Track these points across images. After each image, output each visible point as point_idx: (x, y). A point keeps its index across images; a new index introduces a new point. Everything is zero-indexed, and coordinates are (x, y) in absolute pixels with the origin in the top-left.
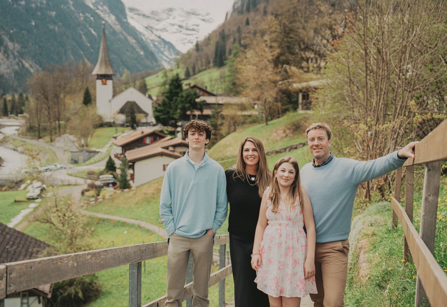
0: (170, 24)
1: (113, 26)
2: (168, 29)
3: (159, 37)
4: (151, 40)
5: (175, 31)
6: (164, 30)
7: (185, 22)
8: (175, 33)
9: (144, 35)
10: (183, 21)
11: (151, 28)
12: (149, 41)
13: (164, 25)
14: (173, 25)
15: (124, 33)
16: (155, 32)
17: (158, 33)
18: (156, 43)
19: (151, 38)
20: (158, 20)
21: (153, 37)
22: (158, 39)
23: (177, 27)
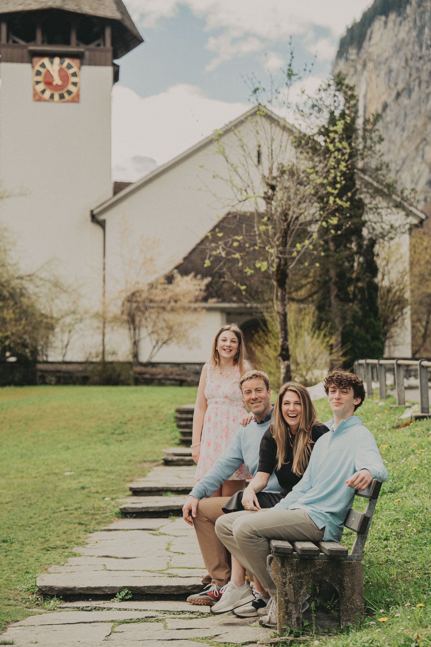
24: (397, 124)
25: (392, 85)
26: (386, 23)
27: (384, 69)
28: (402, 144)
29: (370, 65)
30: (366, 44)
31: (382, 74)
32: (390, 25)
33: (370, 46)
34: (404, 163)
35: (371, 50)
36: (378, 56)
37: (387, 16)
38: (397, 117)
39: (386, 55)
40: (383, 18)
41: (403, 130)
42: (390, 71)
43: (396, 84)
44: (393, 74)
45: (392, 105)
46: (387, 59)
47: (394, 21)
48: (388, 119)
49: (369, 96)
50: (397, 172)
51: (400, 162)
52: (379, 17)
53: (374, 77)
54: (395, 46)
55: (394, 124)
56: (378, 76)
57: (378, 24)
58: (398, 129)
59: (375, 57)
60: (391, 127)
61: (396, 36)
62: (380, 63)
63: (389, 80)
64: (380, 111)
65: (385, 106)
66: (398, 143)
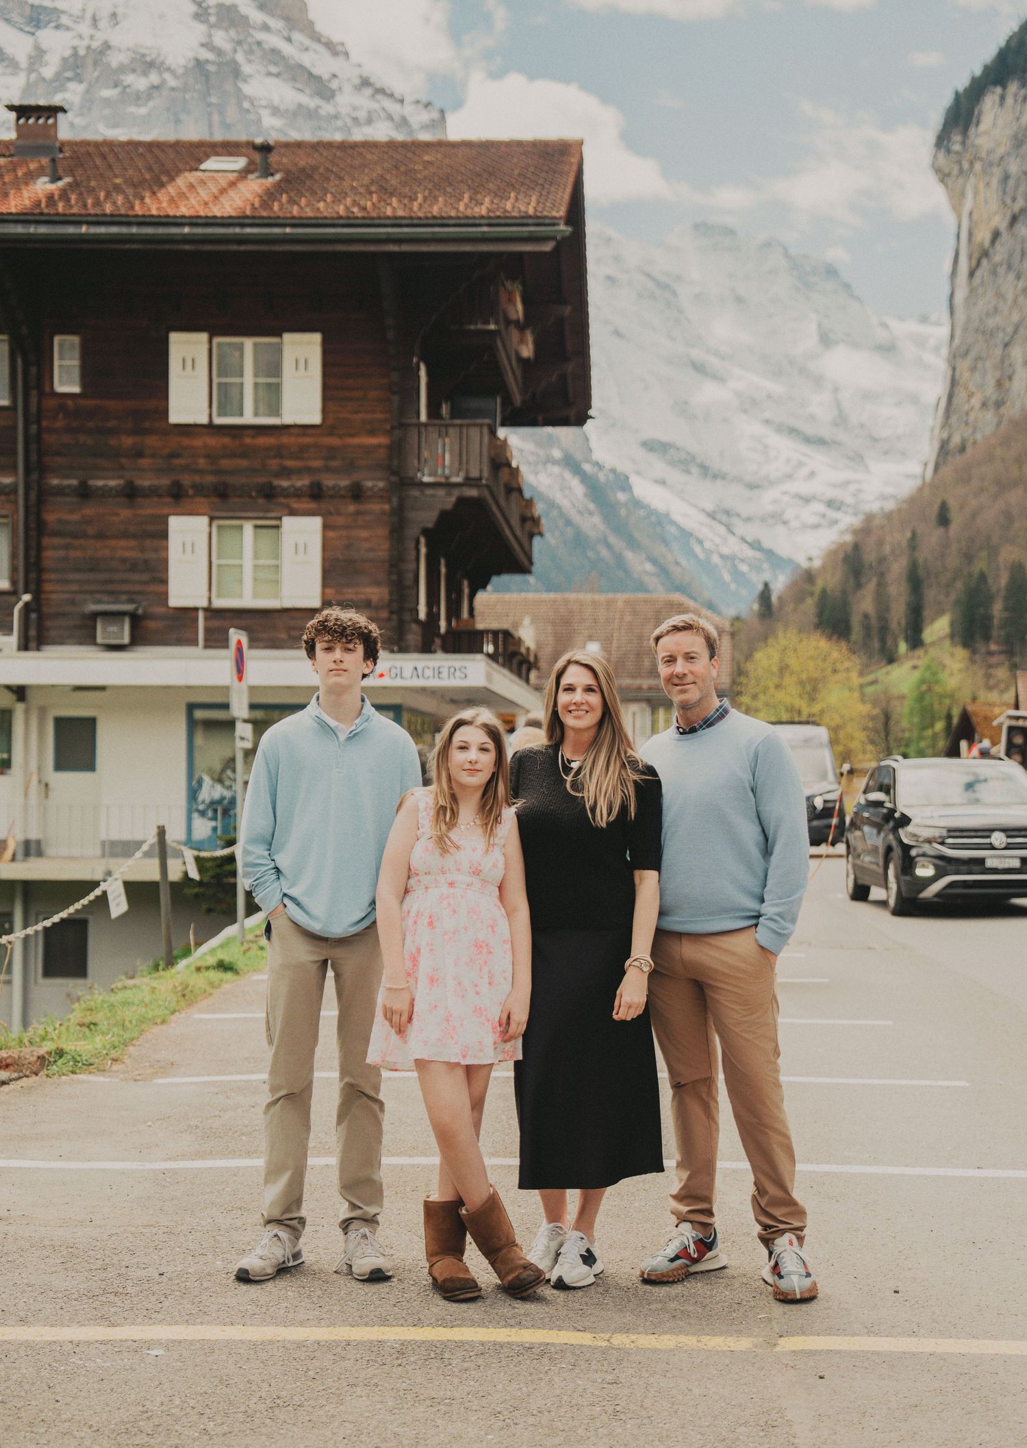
0: (799, 496)
1: (577, 518)
2: (789, 514)
3: (756, 545)
4: (722, 556)
5: (813, 520)
6: (777, 518)
7: (852, 488)
8: (816, 527)
9: (700, 542)
10: (846, 484)
11: (727, 513)
12: (716, 559)
13: (775, 502)
14: (807, 500)
15: (612, 539)
16: (740, 528)
17: (751, 531)
18: (744, 568)
19: (725, 551)
20: (752, 487)
21: (732, 546)
22: (750, 553)
23: (820, 507)
24: (1009, 267)
25: (1009, 201)
26: (1003, 98)
27: (997, 173)
28: (1015, 301)
29: (978, 166)
30: (972, 131)
31: (995, 182)
32: (1009, 100)
33: (977, 136)
34: (1015, 332)
35: (979, 141)
36: (989, 152)
37: (1004, 87)
38: (1011, 255)
39: (1001, 150)
40: (999, 90)
41: (1018, 277)
42: (1006, 178)
43: (1014, 200)
44: (1011, 183)
45: (1005, 236)
46: (1002, 158)
47: (1016, 95)
48: (997, 258)
49: (975, 216)
50: (1006, 345)
51: (1010, 330)
52: (992, 88)
53: (981, 185)
54: (1015, 137)
55: (1005, 267)
56: (988, 184)
57: (990, 102)
58: (1011, 276)
59: (984, 155)
60: (1002, 271)
61: (1018, 119)
62: (991, 165)
63: (1004, 192)
64: (987, 244)
65: (996, 235)
66: (1010, 297)
